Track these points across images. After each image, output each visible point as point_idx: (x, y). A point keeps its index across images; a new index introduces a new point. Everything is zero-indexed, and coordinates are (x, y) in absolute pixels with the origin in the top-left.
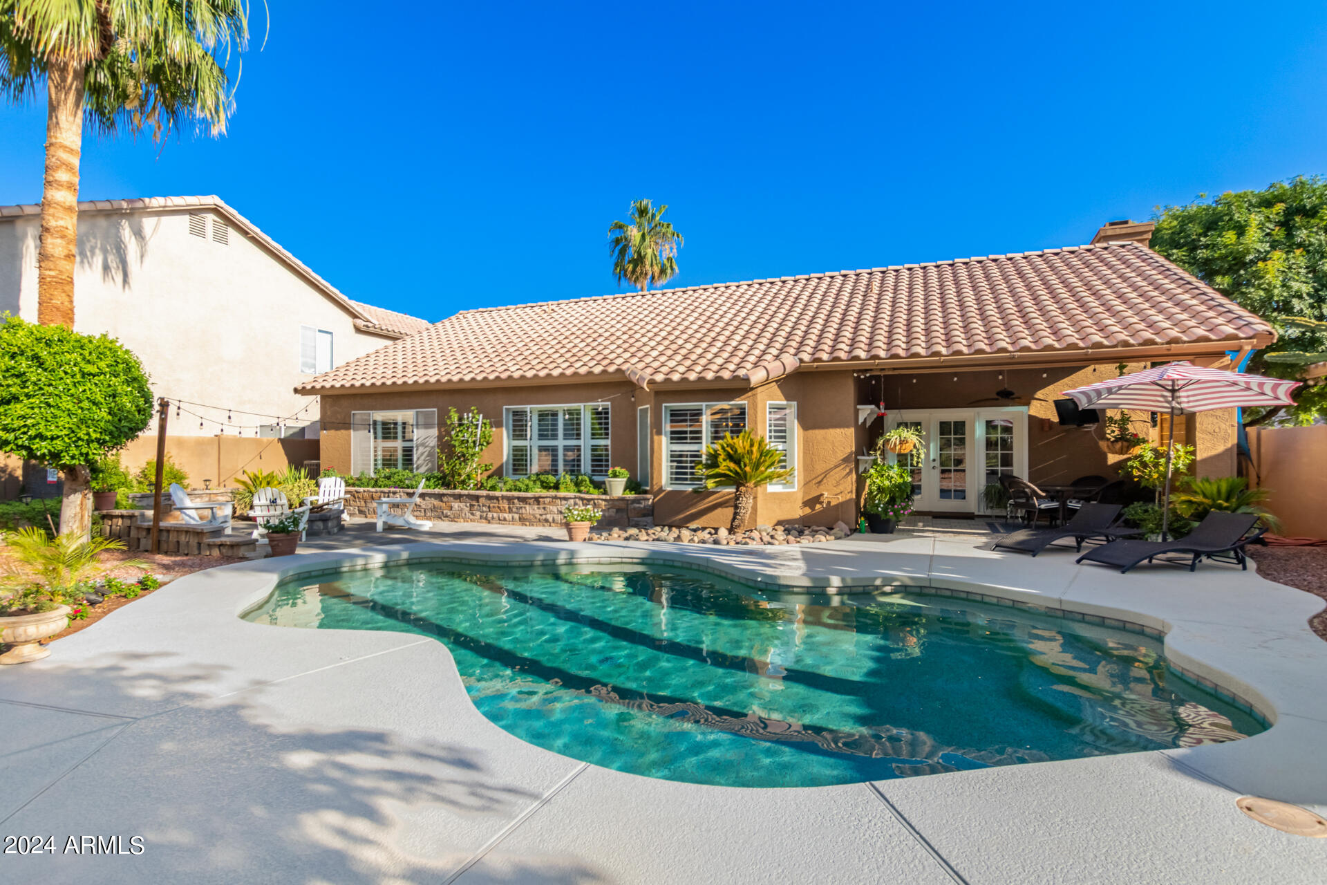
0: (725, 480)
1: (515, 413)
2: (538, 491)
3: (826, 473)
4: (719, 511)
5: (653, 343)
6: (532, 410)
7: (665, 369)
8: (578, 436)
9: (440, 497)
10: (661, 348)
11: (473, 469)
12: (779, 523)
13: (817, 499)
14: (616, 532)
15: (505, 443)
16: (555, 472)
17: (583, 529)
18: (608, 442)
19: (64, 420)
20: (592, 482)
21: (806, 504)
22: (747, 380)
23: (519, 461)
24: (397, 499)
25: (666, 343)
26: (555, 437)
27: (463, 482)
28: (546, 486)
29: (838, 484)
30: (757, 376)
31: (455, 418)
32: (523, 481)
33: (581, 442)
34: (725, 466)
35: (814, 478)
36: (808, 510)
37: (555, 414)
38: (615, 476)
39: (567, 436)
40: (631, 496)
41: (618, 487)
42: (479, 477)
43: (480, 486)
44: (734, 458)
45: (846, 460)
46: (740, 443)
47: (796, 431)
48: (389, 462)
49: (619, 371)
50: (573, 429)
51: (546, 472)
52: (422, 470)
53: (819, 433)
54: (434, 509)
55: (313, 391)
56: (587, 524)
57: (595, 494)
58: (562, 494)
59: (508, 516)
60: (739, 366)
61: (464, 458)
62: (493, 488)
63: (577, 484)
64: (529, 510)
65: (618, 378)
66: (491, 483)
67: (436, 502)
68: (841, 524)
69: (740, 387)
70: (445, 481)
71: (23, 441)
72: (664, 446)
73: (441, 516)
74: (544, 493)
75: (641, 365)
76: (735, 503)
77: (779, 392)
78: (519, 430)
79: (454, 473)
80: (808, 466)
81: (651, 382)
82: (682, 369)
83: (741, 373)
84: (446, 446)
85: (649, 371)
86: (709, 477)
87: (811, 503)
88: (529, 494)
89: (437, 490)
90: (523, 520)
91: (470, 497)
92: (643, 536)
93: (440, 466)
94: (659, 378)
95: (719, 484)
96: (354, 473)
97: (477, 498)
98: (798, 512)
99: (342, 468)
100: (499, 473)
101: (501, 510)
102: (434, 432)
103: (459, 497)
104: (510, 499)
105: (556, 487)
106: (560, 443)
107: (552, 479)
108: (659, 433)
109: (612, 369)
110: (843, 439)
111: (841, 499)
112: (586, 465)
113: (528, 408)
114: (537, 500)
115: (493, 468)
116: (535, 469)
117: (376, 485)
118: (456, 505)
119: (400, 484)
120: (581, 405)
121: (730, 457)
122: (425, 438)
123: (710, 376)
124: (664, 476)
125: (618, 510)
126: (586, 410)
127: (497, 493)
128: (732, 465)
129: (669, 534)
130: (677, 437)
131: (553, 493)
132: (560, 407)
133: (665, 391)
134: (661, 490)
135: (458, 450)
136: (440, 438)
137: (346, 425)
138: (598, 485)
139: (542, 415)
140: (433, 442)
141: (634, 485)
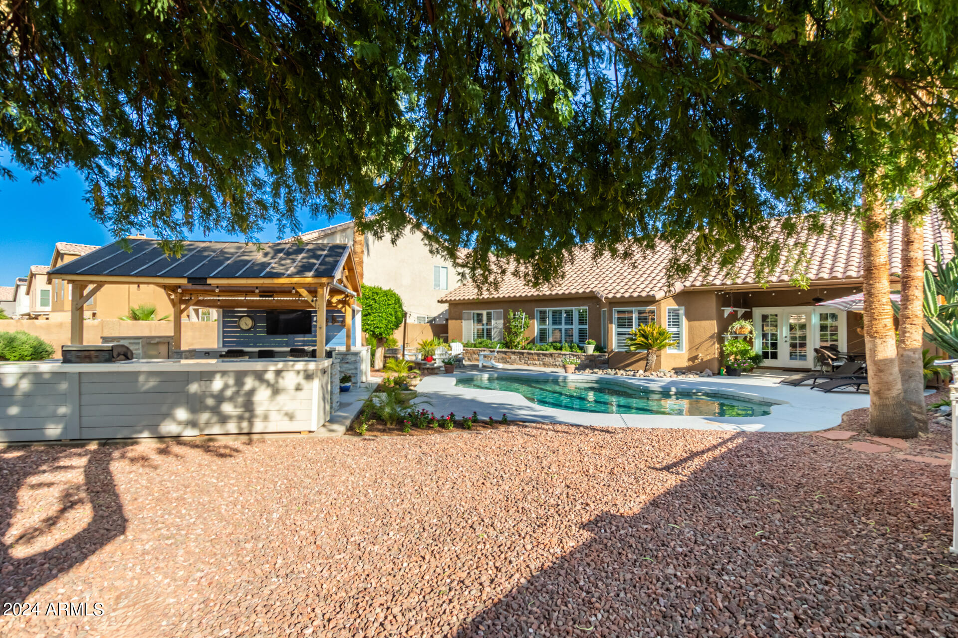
0: (640, 346)
1: (541, 312)
2: (552, 351)
3: (701, 344)
4: (641, 362)
5: (611, 275)
6: (549, 310)
7: (614, 291)
8: (572, 324)
9: (505, 353)
10: (615, 278)
11: (521, 340)
12: (673, 369)
13: (696, 357)
14: (588, 370)
15: (536, 326)
16: (560, 342)
17: (572, 368)
18: (587, 327)
19: (384, 321)
20: (578, 346)
21: (689, 360)
22: (654, 297)
23: (543, 335)
24: (485, 353)
25: (618, 275)
26: (560, 324)
27: (516, 346)
28: (556, 348)
29: (707, 350)
30: (659, 295)
31: (512, 315)
32: (545, 346)
33: (573, 327)
34: (640, 339)
35: (694, 347)
36: (691, 363)
37: (560, 312)
38: (589, 344)
39: (566, 324)
40: (597, 353)
41: (591, 349)
42: (523, 344)
43: (524, 348)
44: (645, 336)
45: (712, 337)
46: (648, 329)
47: (684, 322)
48: (480, 335)
49: (591, 291)
50: (569, 321)
51: (556, 342)
52: (496, 340)
53: (696, 323)
54: (503, 358)
55: (446, 301)
56: (573, 366)
57: (579, 352)
58: (563, 352)
59: (538, 363)
60: (652, 289)
61: (516, 334)
62: (530, 349)
63: (571, 348)
64: (547, 360)
65: (590, 295)
66: (529, 346)
67: (504, 355)
68: (708, 371)
69: (651, 300)
70: (507, 345)
71: (372, 329)
72: (614, 329)
73: (506, 362)
74: (555, 352)
75: (602, 289)
76: (646, 358)
77: (673, 302)
78: (543, 320)
79: (511, 341)
80: (691, 340)
81: (606, 298)
82: (622, 291)
83: (651, 293)
84: (507, 328)
85: (606, 292)
86: (632, 345)
87: (692, 359)
88: (547, 352)
89: (504, 350)
90: (544, 365)
91: (519, 353)
92: (600, 372)
93: (504, 338)
94: (610, 296)
95: (637, 348)
96: (464, 341)
97: (523, 354)
98: (684, 363)
99: (459, 338)
100: (533, 342)
101: (534, 360)
102: (502, 321)
103: (514, 353)
104: (538, 355)
105: (561, 349)
106: (563, 327)
107: (559, 345)
108: (611, 323)
109: (588, 291)
110: (711, 326)
111: (708, 357)
112: (576, 338)
113: (547, 309)
114: (551, 355)
115: (530, 340)
116: (551, 340)
117: (475, 346)
118: (513, 357)
119: (486, 346)
120: (573, 308)
121: (643, 336)
122: (497, 324)
123: (635, 295)
124: (614, 344)
125: (591, 361)
126: (576, 310)
127: (532, 351)
128: (643, 339)
129: (612, 372)
130: (620, 325)
131: (559, 352)
132: (563, 309)
133: (614, 302)
134: (612, 351)
135: (513, 330)
136: (504, 324)
137: (459, 318)
138: (581, 348)
139: (554, 312)
140: (501, 326)
141: (598, 348)
